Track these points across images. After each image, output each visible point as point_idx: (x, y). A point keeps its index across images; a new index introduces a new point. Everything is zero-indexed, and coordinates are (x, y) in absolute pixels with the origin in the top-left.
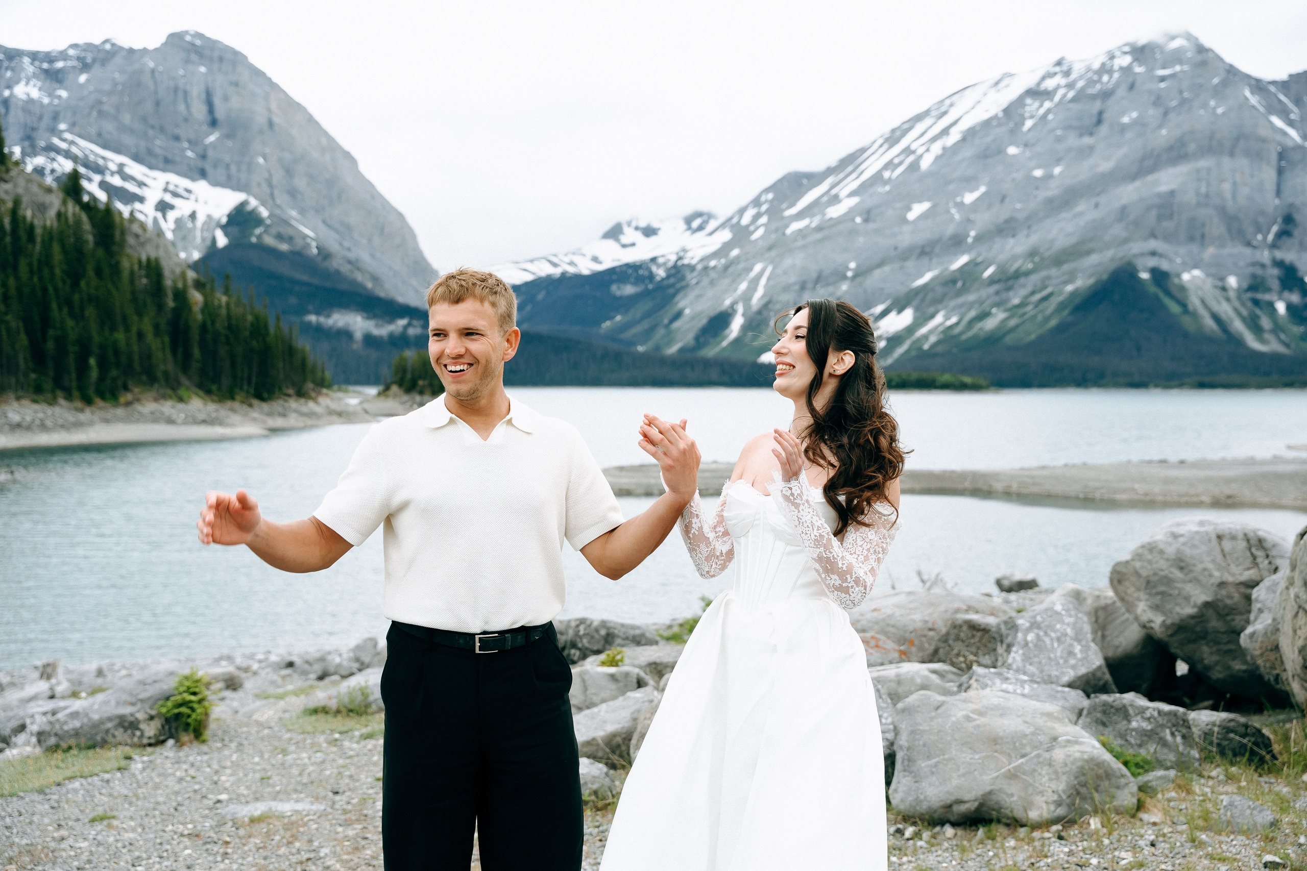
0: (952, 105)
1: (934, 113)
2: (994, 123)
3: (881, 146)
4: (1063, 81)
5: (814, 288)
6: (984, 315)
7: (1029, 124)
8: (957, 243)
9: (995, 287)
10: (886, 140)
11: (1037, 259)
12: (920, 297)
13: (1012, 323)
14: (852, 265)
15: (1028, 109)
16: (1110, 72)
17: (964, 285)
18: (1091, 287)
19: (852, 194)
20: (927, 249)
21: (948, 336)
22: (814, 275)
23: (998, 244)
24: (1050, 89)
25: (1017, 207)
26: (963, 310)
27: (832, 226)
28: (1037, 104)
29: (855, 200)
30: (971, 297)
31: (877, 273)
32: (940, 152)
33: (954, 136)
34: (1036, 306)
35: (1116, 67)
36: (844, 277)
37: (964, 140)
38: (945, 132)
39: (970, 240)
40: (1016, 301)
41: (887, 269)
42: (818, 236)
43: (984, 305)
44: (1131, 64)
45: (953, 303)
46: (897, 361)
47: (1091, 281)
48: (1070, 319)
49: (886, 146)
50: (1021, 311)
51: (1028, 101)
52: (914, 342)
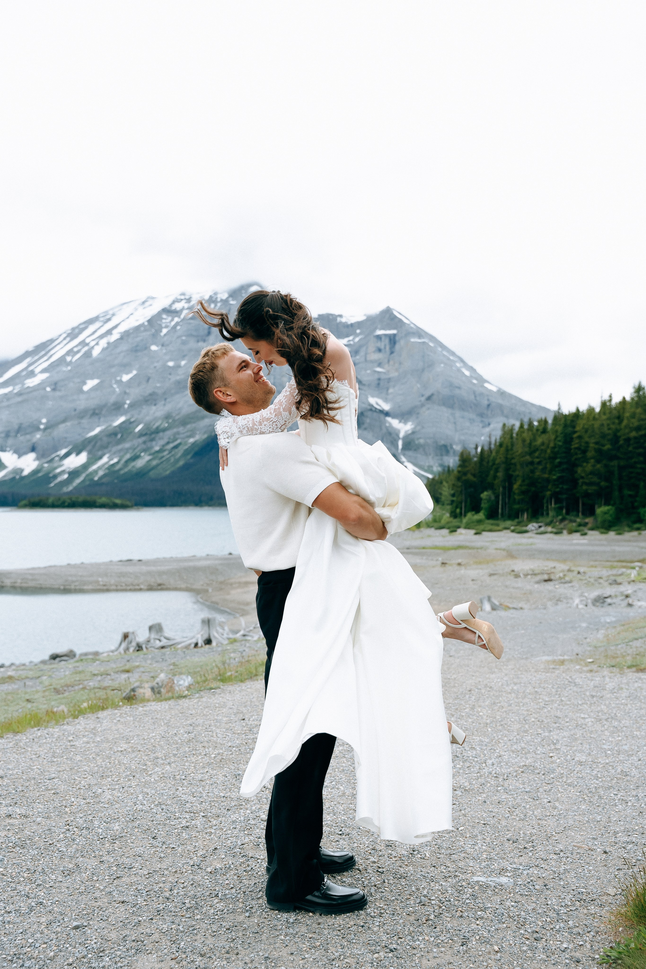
0: (113, 315)
1: (102, 319)
2: (142, 329)
3: (65, 339)
4: (186, 306)
5: (16, 436)
6: (135, 458)
7: (165, 331)
8: (117, 408)
9: (143, 439)
10: (69, 335)
11: (170, 421)
12: (93, 443)
13: (154, 463)
14: (44, 421)
15: (164, 321)
16: (215, 302)
17: (122, 436)
18: (204, 440)
19: (44, 371)
20: (97, 411)
21: (111, 470)
22: (16, 427)
23: (145, 409)
24: (178, 309)
25: (156, 385)
26: (122, 454)
27: (29, 393)
28: (170, 318)
29: (45, 376)
30: (127, 445)
31: (62, 427)
32: (106, 345)
33: (115, 336)
34: (169, 453)
35: (219, 300)
36: (38, 429)
37: (122, 338)
38: (109, 332)
39: (126, 406)
40: (157, 448)
41: (68, 424)
42: (19, 399)
43: (136, 451)
44: (228, 298)
45: (114, 449)
46: (75, 488)
47: (205, 436)
48: (192, 461)
49: (68, 339)
50: (161, 455)
51: (164, 316)
52: (87, 475)
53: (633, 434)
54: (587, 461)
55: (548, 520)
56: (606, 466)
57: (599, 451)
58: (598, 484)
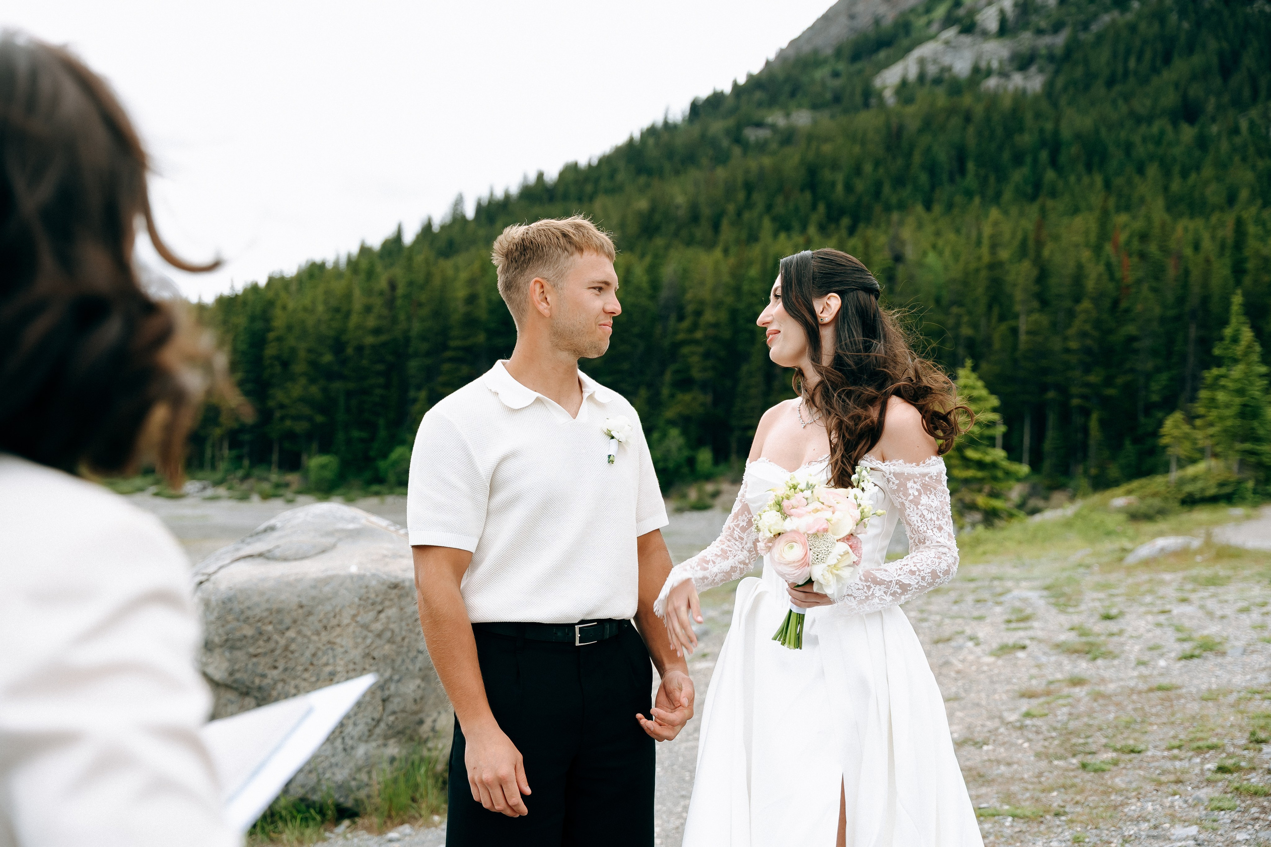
53: (369, 340)
54: (292, 378)
55: (218, 475)
56: (325, 390)
57: (314, 364)
58: (310, 419)
